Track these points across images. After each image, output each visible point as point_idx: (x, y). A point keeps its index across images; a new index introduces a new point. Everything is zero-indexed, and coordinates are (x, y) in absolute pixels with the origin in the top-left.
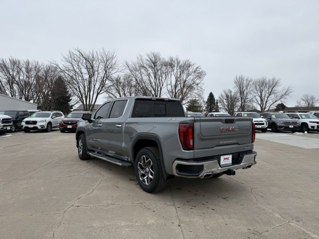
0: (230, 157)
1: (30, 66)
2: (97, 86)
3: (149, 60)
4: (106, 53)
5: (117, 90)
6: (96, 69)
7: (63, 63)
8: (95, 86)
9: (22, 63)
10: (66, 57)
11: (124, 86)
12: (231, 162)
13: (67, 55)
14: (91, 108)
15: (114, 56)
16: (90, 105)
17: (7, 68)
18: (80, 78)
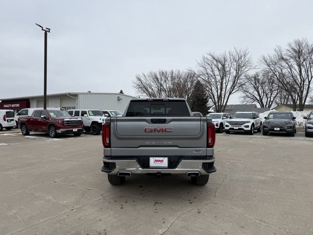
0: (166, 160)
1: (174, 75)
2: (229, 86)
3: (291, 50)
4: (238, 52)
5: (255, 88)
6: (227, 69)
7: (198, 69)
8: (226, 86)
9: (168, 73)
10: (200, 62)
11: (263, 83)
12: (166, 165)
13: (200, 60)
14: (222, 109)
15: (247, 53)
16: (221, 106)
17: (157, 79)
18: (213, 80)
